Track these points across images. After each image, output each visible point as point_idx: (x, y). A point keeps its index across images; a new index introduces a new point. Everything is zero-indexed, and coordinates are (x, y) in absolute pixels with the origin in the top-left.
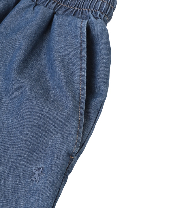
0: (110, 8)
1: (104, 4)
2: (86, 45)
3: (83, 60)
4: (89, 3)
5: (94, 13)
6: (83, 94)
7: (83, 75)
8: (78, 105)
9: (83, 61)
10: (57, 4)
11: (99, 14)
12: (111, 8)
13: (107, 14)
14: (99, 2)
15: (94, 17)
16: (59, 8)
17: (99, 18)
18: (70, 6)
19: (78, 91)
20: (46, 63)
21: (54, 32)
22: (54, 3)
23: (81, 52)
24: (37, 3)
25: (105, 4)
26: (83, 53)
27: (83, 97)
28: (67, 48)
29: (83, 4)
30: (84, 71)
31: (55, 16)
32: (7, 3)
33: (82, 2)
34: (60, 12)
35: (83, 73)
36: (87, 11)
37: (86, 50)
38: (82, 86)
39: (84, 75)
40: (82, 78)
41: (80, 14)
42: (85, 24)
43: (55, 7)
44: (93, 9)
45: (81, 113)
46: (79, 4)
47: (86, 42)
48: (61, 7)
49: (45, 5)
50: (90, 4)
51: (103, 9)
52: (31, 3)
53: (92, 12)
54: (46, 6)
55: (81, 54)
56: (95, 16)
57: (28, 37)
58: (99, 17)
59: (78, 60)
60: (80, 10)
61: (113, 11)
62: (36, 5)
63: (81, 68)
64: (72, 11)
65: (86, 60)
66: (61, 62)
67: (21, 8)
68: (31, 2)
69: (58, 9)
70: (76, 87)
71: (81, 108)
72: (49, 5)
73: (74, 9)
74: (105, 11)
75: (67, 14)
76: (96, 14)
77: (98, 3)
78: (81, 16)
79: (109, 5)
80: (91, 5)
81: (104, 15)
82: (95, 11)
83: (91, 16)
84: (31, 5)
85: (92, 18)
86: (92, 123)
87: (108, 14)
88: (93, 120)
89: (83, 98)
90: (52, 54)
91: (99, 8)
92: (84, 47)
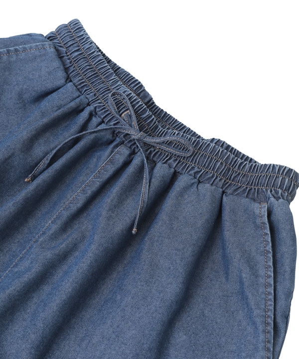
0: (292, 184)
1: (285, 180)
2: (270, 238)
3: (268, 257)
4: (265, 180)
5: (273, 191)
6: (270, 300)
7: (269, 277)
8: (264, 314)
9: (269, 259)
10: (225, 181)
11: (280, 192)
12: (294, 184)
13: (289, 192)
14: (279, 177)
15: (275, 197)
16: (228, 186)
17: (280, 198)
18: (241, 183)
19: (263, 296)
20: (220, 259)
21: (226, 220)
22: (221, 180)
23: (265, 247)
24: (200, 179)
25: (287, 180)
26: (267, 248)
27: (270, 303)
28: (247, 243)
29: (258, 181)
30: (270, 271)
31: (225, 198)
32: (162, 179)
33: (257, 178)
34: (229, 191)
35: (269, 273)
36: (264, 190)
37: (271, 245)
38: (268, 290)
39: (271, 276)
40: (268, 280)
41: (256, 194)
42: (265, 212)
43: (223, 185)
44: (272, 187)
45: (268, 324)
46: (253, 181)
47: (270, 235)
48: (229, 185)
49: (211, 182)
50: (267, 181)
51: (285, 187)
52: (193, 181)
53: (271, 191)
54: (212, 185)
55: (266, 250)
56: (275, 195)
57: (201, 230)
58: (281, 196)
59: (262, 257)
60: (255, 189)
61: (297, 188)
62: (199, 182)
63: (267, 267)
64: (245, 190)
65: (271, 258)
66: (240, 259)
67: (182, 187)
68: (193, 179)
69: (227, 188)
70: (261, 290)
71: (269, 316)
72: (216, 182)
73: (247, 188)
74: (287, 188)
75: (238, 194)
76: (277, 193)
77: (277, 179)
78: (258, 196)
79: (292, 181)
80: (269, 182)
81: (287, 194)
82: (274, 189)
83: (271, 196)
84: (193, 183)
85: (272, 199)
86: (282, 335)
87: (291, 192)
88: (283, 331)
89: (271, 305)
90: (229, 249)
91: (279, 185)
92: (268, 241)
